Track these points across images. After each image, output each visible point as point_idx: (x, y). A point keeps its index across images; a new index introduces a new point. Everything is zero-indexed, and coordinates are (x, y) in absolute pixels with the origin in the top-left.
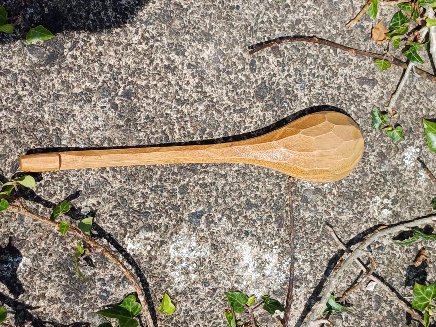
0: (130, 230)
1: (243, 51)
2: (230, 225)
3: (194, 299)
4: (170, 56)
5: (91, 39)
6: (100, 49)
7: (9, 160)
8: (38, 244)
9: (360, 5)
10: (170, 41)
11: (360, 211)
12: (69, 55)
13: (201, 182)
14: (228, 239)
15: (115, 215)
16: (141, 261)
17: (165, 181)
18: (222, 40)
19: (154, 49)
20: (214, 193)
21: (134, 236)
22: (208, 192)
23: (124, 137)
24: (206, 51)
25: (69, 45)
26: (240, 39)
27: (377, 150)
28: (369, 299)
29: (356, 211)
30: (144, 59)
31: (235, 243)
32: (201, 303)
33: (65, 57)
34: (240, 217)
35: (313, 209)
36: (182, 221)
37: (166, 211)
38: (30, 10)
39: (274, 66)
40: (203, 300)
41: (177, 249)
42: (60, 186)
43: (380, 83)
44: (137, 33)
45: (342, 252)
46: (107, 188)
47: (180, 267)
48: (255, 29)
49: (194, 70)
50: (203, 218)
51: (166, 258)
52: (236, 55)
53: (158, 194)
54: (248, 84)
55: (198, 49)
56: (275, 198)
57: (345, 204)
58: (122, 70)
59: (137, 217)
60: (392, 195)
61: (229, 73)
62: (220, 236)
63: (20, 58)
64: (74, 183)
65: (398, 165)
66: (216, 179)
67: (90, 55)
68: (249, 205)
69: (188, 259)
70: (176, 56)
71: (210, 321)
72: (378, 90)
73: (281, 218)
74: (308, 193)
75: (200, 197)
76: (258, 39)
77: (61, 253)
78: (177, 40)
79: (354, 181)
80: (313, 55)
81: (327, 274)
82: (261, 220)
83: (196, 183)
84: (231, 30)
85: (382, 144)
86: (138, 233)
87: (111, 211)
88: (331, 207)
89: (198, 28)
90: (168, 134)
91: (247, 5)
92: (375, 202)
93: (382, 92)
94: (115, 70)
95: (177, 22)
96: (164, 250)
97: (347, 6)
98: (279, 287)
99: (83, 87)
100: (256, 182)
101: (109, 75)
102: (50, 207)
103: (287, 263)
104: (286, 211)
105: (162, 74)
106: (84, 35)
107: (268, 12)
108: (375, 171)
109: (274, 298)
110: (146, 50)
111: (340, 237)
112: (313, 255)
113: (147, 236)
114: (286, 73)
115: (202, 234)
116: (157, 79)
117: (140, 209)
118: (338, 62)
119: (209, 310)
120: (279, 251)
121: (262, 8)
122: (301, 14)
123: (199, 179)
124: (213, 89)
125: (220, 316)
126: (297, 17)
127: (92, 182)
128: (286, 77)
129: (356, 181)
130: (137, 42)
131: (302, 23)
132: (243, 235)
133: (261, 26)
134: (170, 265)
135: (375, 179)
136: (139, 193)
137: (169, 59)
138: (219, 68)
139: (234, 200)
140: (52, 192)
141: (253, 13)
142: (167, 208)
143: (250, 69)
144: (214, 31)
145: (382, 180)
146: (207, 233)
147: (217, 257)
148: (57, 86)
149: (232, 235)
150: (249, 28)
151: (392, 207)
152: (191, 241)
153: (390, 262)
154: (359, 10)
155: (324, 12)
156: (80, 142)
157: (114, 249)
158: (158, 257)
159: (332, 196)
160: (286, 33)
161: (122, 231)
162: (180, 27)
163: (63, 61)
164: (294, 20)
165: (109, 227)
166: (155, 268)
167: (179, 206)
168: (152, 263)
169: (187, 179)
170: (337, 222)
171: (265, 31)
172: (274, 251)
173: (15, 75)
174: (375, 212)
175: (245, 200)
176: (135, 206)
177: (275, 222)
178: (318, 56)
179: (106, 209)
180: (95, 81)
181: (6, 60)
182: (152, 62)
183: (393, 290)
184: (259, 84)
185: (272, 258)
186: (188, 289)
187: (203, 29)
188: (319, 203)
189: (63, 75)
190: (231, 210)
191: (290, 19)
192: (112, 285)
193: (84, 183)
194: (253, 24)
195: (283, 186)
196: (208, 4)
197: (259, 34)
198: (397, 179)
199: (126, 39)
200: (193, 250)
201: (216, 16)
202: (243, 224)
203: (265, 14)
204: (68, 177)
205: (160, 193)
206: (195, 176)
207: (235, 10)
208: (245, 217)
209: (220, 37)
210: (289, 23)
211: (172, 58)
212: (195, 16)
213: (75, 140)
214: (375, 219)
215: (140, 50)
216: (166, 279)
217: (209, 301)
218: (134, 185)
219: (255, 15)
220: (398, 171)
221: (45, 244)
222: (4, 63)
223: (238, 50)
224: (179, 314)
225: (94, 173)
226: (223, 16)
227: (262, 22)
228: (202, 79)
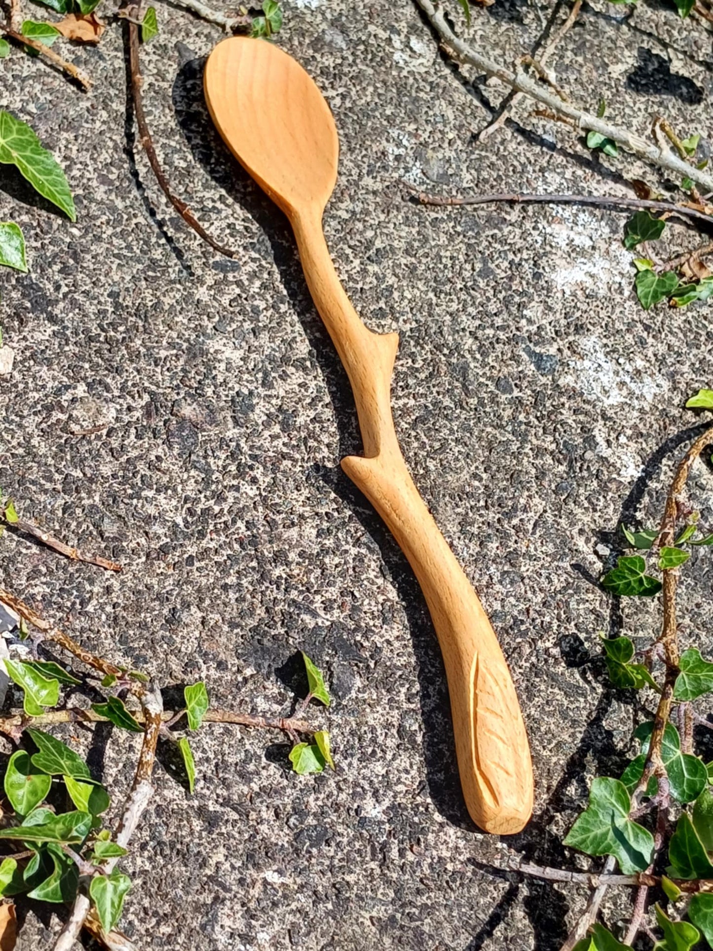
0: (606, 473)
1: (202, 284)
2: (533, 304)
3: (672, 360)
4: (260, 422)
5: (280, 577)
6: (293, 556)
7: (566, 703)
8: (688, 631)
9: (30, 63)
10: (230, 424)
11: (428, 88)
12: (328, 616)
13: (478, 356)
14: (558, 307)
15: (590, 502)
16: (649, 451)
17: (500, 417)
18: (192, 326)
19: (258, 452)
20: (490, 332)
21: (613, 465)
22: (491, 343)
23: (447, 498)
24: (227, 354)
25: (307, 618)
26: (179, 290)
27: (311, 52)
28: (569, 83)
29: (432, 94)
30: (284, 472)
31: (559, 295)
32: (676, 349)
33: (333, 623)
34: (514, 288)
35: (454, 166)
36: (558, 386)
37: (550, 413)
38: (262, 704)
39: (213, 227)
40: (669, 346)
41: (606, 392)
42: (578, 604)
43: (180, 38)
44: (237, 489)
45: (509, 121)
46: (550, 521)
47: (633, 386)
48: (147, 262)
49: (273, 374)
50: (538, 350)
51: (627, 409)
52: (215, 299)
53: (526, 430)
54: (266, 276)
55: (227, 370)
56: (459, 229)
57: (426, 112)
58: (323, 510)
59: (579, 464)
60: (384, 35)
61: (256, 310)
62: (558, 321)
63: (368, 710)
64: (562, 579)
65: (325, 19)
66: (464, 330)
67: (312, 575)
68: (486, 273)
69: (617, 373)
70: (257, 411)
71: (697, 333)
72: (194, 43)
73: (489, 219)
74: (430, 173)
75: (505, 358)
76: (167, 256)
77: (687, 588)
78: (222, 409)
79: (379, 95)
80: (167, 155)
81: (552, 147)
82: (505, 251)
83: (484, 365)
84: (166, 307)
85: (296, 43)
86: (606, 458)
87: (586, 509)
88: (440, 136)
89: (183, 370)
90: (413, 417)
91: (102, 278)
92: (406, 62)
93: (197, 35)
94: (325, 525)
95: (188, 410)
96: (616, 413)
97: (38, 87)
98: (603, 223)
99: (380, 581)
100: (444, 260)
101: (340, 535)
102: (620, 617)
103: (561, 211)
104: (475, 210)
105: (303, 435)
106: (275, 591)
107: (104, 236)
108: (351, 58)
109: (622, 231)
110: (265, 467)
111: (485, 124)
112: (530, 168)
113: (604, 445)
114: (219, 205)
115: (567, 352)
116: (316, 444)
117: (565, 459)
118: (163, 111)
119: (681, 335)
120: (545, 223)
121: (98, 249)
122: (88, 175)
123: (475, 358)
124: (298, 339)
125: (684, 318)
126: (95, 183)
127: (550, 548)
128: (227, 205)
129: (380, 91)
130: (255, 488)
131: (105, 172)
132: (542, 283)
133: (138, 251)
134: (636, 402)
135: (365, 59)
136: (537, 462)
137: (267, 425)
138: (253, 330)
139: (488, 299)
140: (593, 617)
141: (114, 266)
142: (545, 413)
143: (234, 271)
144: (178, 341)
145: (362, 47)
146: (561, 343)
147: (594, 325)
148: (396, 633)
149: (549, 300)
150: (150, 273)
151: (403, 36)
152: (584, 369)
153: (496, 44)
154: (41, 66)
155: (67, 131)
156: (487, 577)
157: (646, 499)
158: (631, 423)
159: (420, 132)
160: (137, 204)
161: (613, 486)
162: (195, 405)
163: (344, 628)
164: (103, 188)
165: (615, 511)
166: (651, 427)
167: (533, 391)
168: (644, 432)
169: (482, 380)
170: (462, 126)
171: (146, 243)
172: (549, 230)
173: (404, 715)
174: (422, 64)
175: (480, 280)
176: (562, 468)
177: (500, 230)
178: (164, 146)
179: (586, 519)
180: (362, 561)
181: (382, 738)
182: (284, 456)
183: (538, 45)
184: (257, 256)
185: (561, 234)
186: (663, 371)
187: (182, 362)
188: (440, 156)
189: (371, 623)
190: (507, 302)
191: (105, 196)
192: (704, 497)
193: (556, 563)
194: (140, 267)
195: (434, 215)
196: (125, 352)
197: (157, 254)
198: (351, 22)
199: (255, 508)
200: (600, 365)
201: (147, 336)
202: (524, 283)
203: (111, 243)
204: (556, 592)
205: (523, 427)
206: (472, 365)
207: (121, 300)
208: (511, 279)
209: (188, 328)
210: (113, 197)
211: (265, 418)
212: (160, 378)
213: (487, 587)
214: (434, 64)
215: (267, 480)
216: (660, 408)
217: (666, 335)
218: (527, 473)
219: (117, 261)
220: (337, 20)
221: (684, 618)
222: (389, 740)
223: (202, 293)
224: (707, 384)
225: (532, 547)
226: (141, 323)
227: (129, 247)
228: (285, 360)
